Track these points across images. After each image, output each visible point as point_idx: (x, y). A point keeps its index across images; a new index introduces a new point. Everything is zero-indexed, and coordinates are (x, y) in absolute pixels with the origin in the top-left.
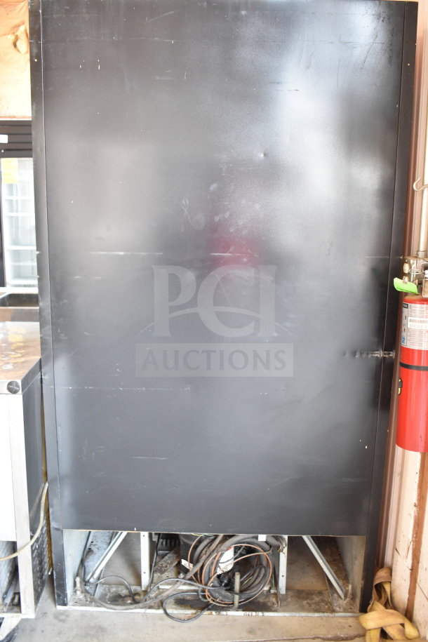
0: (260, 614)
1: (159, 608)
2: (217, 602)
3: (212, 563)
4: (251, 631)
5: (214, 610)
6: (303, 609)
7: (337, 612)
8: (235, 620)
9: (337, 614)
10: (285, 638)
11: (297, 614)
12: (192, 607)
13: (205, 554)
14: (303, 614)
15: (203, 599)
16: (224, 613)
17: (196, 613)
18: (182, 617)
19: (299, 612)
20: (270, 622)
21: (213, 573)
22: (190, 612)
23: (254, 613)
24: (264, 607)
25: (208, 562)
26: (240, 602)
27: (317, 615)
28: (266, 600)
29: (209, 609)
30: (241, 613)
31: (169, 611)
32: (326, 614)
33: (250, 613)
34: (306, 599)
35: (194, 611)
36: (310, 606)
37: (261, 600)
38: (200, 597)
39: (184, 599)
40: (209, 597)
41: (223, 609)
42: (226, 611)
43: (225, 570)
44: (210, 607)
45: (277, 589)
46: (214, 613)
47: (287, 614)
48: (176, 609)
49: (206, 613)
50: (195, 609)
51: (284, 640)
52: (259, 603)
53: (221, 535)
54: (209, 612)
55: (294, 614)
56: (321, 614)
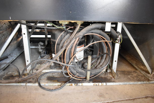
0: (104, 84)
1: (35, 83)
2: (76, 77)
3: (72, 47)
4: (101, 95)
5: (73, 83)
6: (130, 80)
7: (151, 81)
8: (88, 89)
9: (151, 82)
10: (127, 99)
11: (128, 83)
12: (58, 81)
13: (67, 42)
14: (131, 83)
15: (65, 76)
16: (81, 84)
17: (61, 85)
18: (51, 88)
19: (129, 81)
20: (112, 88)
21: (72, 55)
22: (57, 84)
23: (100, 84)
24: (106, 80)
25: (69, 47)
26: (90, 77)
27: (139, 83)
28: (106, 76)
29: (70, 82)
30: (92, 84)
31: (42, 84)
32: (145, 82)
33: (98, 84)
34: (129, 75)
35: (59, 84)
36: (133, 78)
37: (103, 76)
38: (64, 74)
39: (53, 77)
40: (70, 74)
41: (79, 82)
42: (81, 83)
43: (79, 60)
44: (71, 81)
45: (111, 70)
46: (73, 84)
47: (121, 83)
48: (47, 83)
49: (68, 84)
50: (60, 82)
51: (127, 100)
52: (102, 78)
53: (79, 23)
54: (70, 84)
55: (126, 83)
56: (142, 82)
